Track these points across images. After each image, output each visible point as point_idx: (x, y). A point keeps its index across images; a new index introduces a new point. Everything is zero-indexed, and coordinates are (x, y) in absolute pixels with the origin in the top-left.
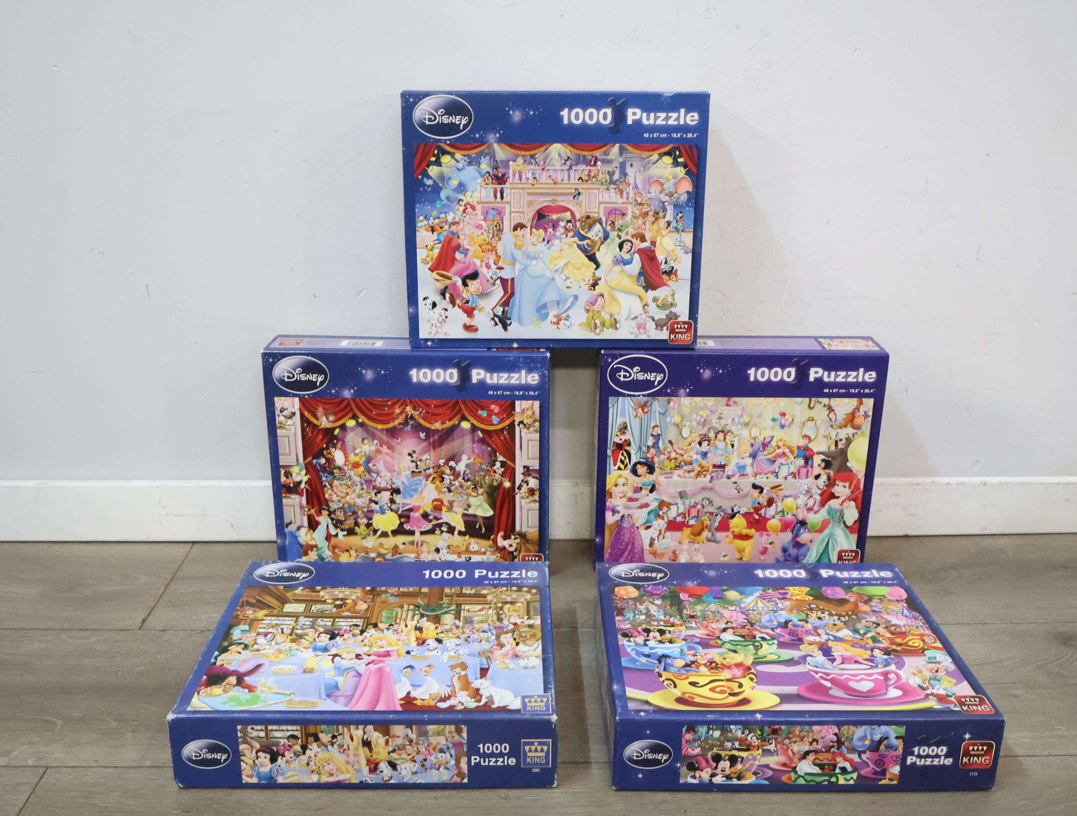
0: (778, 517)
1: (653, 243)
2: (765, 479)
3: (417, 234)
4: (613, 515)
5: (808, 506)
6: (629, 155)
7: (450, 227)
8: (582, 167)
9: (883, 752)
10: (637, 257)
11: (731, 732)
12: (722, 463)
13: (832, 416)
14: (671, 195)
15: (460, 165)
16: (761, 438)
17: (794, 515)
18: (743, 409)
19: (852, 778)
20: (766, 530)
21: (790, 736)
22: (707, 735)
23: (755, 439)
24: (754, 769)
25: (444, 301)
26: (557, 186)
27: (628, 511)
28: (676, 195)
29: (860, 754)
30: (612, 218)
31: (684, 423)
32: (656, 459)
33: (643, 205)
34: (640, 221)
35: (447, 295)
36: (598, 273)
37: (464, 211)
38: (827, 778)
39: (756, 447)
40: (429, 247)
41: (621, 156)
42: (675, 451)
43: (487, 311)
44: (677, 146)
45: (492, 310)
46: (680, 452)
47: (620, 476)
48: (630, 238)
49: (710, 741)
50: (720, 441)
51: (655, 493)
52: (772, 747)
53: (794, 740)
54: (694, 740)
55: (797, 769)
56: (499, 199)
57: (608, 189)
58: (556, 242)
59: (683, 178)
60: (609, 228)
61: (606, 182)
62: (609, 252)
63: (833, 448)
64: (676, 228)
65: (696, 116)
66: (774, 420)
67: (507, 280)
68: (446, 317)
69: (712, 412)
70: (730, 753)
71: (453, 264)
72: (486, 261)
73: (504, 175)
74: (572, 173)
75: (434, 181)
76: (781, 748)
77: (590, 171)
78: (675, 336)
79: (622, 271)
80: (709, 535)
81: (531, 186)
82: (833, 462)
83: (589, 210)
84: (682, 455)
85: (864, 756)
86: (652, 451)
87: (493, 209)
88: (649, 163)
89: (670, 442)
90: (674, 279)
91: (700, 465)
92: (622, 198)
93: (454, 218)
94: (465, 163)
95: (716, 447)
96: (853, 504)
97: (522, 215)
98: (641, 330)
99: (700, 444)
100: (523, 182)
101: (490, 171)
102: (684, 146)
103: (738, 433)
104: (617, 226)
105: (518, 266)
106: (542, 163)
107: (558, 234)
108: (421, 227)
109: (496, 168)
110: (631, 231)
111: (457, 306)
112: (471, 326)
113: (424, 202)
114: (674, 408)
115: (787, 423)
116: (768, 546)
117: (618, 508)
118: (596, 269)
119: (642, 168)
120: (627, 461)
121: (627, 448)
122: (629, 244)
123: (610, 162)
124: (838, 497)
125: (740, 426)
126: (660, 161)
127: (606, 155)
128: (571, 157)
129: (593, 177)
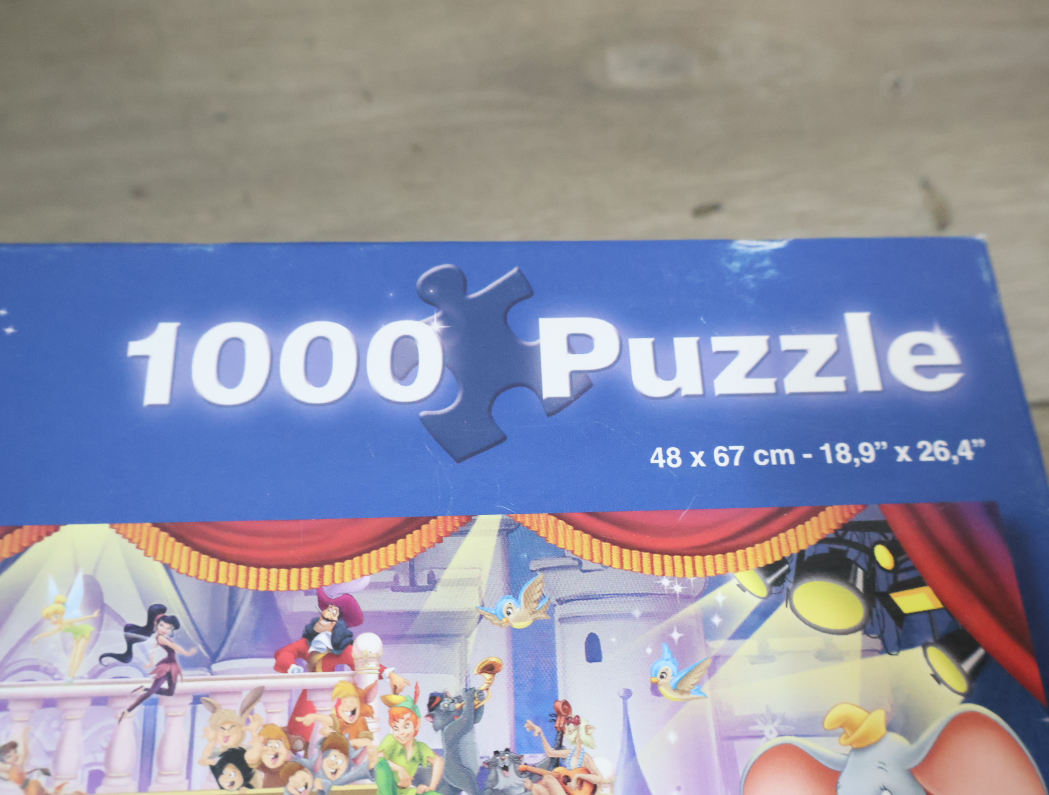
41: (513, 588)
44: (873, 514)
59: (958, 723)
61: (419, 779)
88: (710, 632)
102: (911, 510)
119: (668, 665)
126: (783, 611)
127: (414, 587)
128: (174, 608)
129: (327, 746)
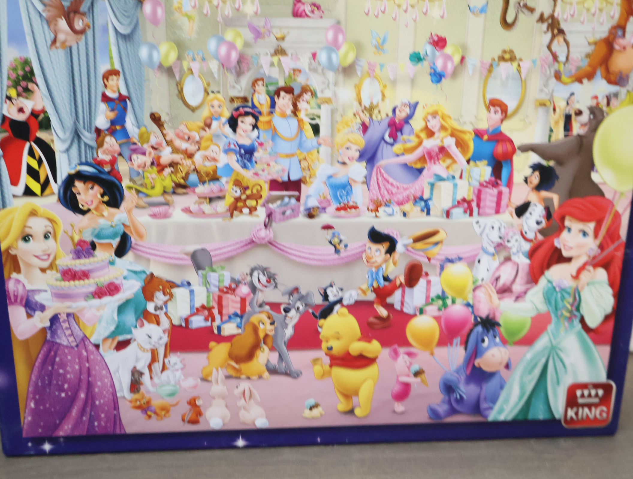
0: (432, 310)
2: (398, 218)
4: (29, 316)
5: (501, 283)
12: (293, 178)
13: (559, 47)
16: (386, 109)
17: (468, 305)
18: (338, 27)
20: (405, 343)
23: (370, 110)
27: (68, 303)
31: (185, 65)
32: (123, 167)
39: (375, 132)
42: (169, 143)
46: (184, 145)
47: (33, 213)
50: (283, 115)
51: (129, 256)
63: (559, 134)
66: (417, 58)
69: (258, 34)
80: (274, 358)
82: (559, 171)
84: (190, 156)
86: (110, 141)
89: (156, 119)
91: (237, 183)
95: (275, 134)
96: (602, 274)
99: (233, 123)
103: (328, 94)
114: (155, 21)
115: (450, 66)
116: (411, 380)
117: (39, 298)
120: (45, 171)
121: (41, 135)
124: (569, 260)
125: (331, 75)
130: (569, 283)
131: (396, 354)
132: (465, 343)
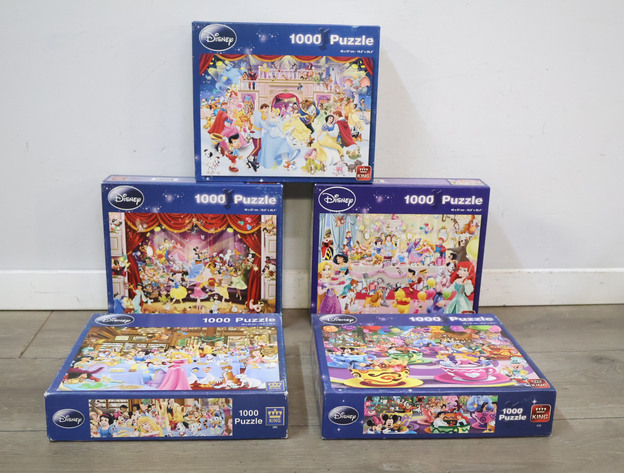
0: (425, 290)
1: (347, 118)
2: (416, 266)
3: (201, 110)
4: (322, 289)
5: (443, 283)
6: (332, 63)
7: (221, 106)
8: (303, 70)
9: (485, 413)
10: (336, 126)
11: (394, 400)
12: (390, 256)
13: (456, 226)
14: (357, 88)
15: (228, 68)
16: (413, 240)
17: (434, 289)
18: (402, 221)
19: (467, 429)
20: (417, 298)
21: (429, 402)
22: (379, 403)
23: (409, 240)
24: (408, 424)
25: (217, 152)
26: (288, 81)
27: (332, 286)
28: (360, 88)
29: (471, 413)
30: (321, 102)
31: (366, 230)
32: (349, 253)
33: (340, 94)
34: (338, 104)
35: (219, 149)
36: (313, 136)
37: (230, 96)
38: (452, 429)
39: (410, 245)
40: (208, 118)
41: (326, 63)
42: (360, 248)
43: (244, 158)
44: (361, 58)
45: (247, 158)
46: (364, 248)
47: (327, 264)
48: (332, 114)
49: (381, 407)
50: (388, 241)
51: (348, 275)
52: (418, 410)
53: (431, 405)
54: (372, 406)
55: (434, 424)
56: (252, 89)
57: (319, 84)
58: (287, 116)
59: (364, 78)
60: (319, 108)
61: (318, 79)
62: (320, 123)
63: (457, 246)
64: (360, 108)
65: (372, 40)
66: (421, 228)
67: (257, 139)
68: (219, 162)
69: (383, 223)
70: (393, 414)
71: (223, 129)
72: (243, 127)
73: (255, 74)
74: (297, 73)
75: (212, 77)
76: (424, 410)
77: (308, 73)
78: (360, 176)
79: (328, 134)
80: (382, 302)
81: (272, 81)
82: (457, 255)
83: (307, 97)
84: (365, 251)
85: (474, 415)
86: (347, 247)
87: (248, 95)
88: (344, 68)
89: (358, 242)
90: (359, 140)
91: (376, 257)
92: (327, 89)
93: (224, 100)
94: (231, 66)
95: (386, 246)
96: (470, 281)
97: (266, 99)
98: (340, 171)
99: (376, 243)
100: (267, 78)
101: (247, 71)
102: (365, 58)
103: (399, 236)
104: (324, 107)
105: (263, 131)
106: (278, 67)
107: (288, 111)
108: (203, 106)
109: (250, 70)
110: (333, 110)
111: (225, 156)
112: (234, 168)
113: (205, 90)
114: (360, 221)
115: (429, 230)
116: (419, 309)
117: (325, 285)
118: (311, 133)
119: (340, 71)
120: (331, 254)
121: (331, 246)
122: (332, 118)
123: (320, 67)
124: (461, 277)
125: (400, 232)
126: (351, 67)
127: (317, 63)
128: (296, 64)
129: (310, 76)
130: (461, 284)
131: (415, 302)
132: (433, 299)
